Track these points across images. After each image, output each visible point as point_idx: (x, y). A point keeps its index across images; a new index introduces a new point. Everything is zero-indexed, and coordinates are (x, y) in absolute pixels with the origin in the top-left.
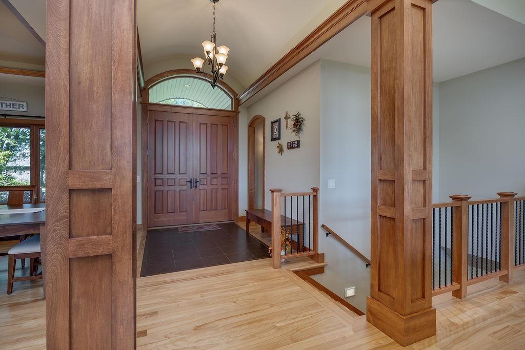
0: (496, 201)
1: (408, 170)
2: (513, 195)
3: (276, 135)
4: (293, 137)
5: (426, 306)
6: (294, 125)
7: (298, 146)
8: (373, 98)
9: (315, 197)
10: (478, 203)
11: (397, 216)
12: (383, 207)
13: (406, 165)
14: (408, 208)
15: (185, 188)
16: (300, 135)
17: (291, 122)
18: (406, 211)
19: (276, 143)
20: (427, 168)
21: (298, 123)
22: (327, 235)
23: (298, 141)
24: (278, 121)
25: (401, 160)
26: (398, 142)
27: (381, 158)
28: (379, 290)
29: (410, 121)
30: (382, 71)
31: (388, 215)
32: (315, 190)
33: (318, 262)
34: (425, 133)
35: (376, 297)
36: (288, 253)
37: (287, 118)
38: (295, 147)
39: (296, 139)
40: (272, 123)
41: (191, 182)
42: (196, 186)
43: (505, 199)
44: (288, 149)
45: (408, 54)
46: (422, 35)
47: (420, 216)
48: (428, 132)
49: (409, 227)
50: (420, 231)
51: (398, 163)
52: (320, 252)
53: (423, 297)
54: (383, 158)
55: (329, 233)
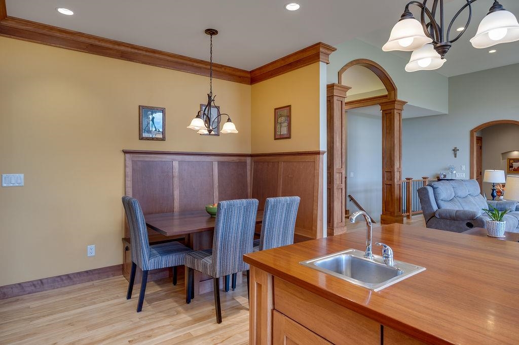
1: (395, 168)
11: (392, 184)
12: (386, 181)
13: (395, 166)
18: (395, 182)
20: (401, 167)
26: (393, 158)
28: (386, 211)
30: (386, 133)
31: (389, 183)
34: (400, 156)
35: (384, 213)
43: (425, 180)
46: (399, 122)
50: (399, 189)
51: (393, 165)
54: (387, 164)
55: (351, 199)
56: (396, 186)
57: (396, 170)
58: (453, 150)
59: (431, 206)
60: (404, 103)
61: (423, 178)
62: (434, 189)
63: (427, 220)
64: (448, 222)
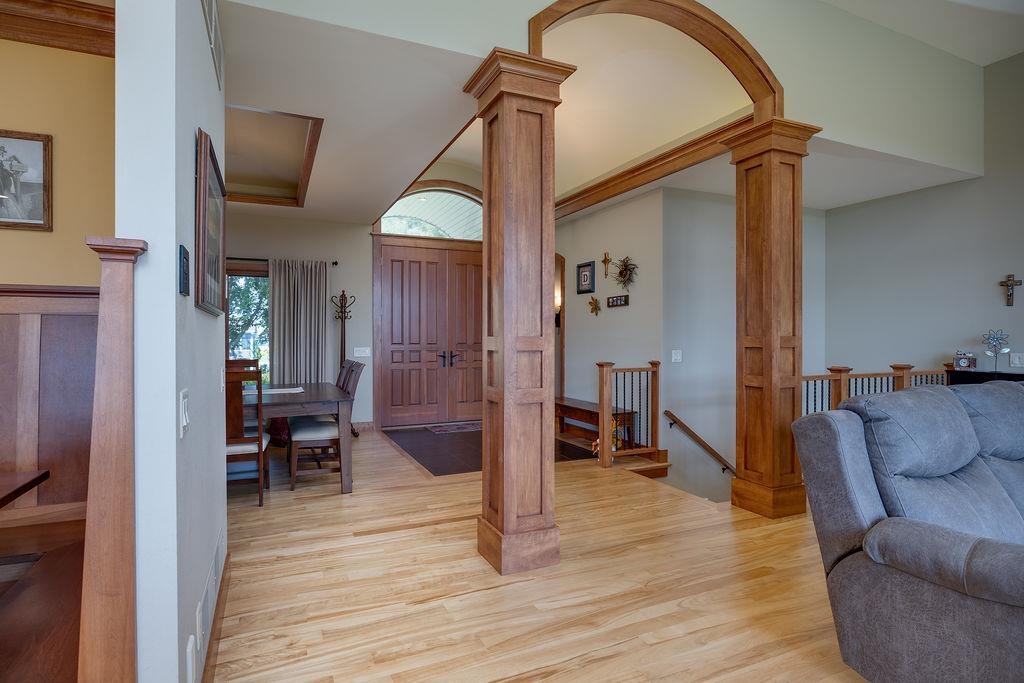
0: (887, 375)
1: (775, 337)
2: (909, 367)
3: (585, 285)
4: (618, 290)
5: (796, 481)
6: (621, 273)
7: (626, 303)
8: (739, 257)
9: (655, 374)
10: (863, 377)
11: (765, 385)
12: (749, 376)
13: (774, 331)
14: (776, 376)
15: (435, 365)
16: (630, 287)
17: (614, 270)
18: (774, 378)
19: (588, 297)
20: (797, 333)
21: (626, 272)
22: (671, 424)
23: (627, 297)
24: (591, 265)
25: (769, 327)
26: (766, 307)
27: (746, 323)
28: (746, 468)
29: (778, 285)
30: (748, 229)
31: (755, 384)
32: (655, 364)
33: (658, 462)
34: (794, 299)
35: (742, 476)
36: (620, 449)
37: (606, 261)
38: (621, 305)
39: (624, 293)
40: (579, 267)
41: (444, 357)
42: (451, 364)
43: (900, 373)
44: (609, 306)
45: (776, 215)
46: (791, 193)
47: (788, 384)
48: (797, 297)
49: (778, 396)
50: (790, 400)
51: (766, 329)
52: (661, 447)
53: (793, 471)
54: (750, 323)
55: (675, 421)
56: (777, 393)
57: (777, 344)
58: (1002, 284)
59: (845, 500)
60: (808, 131)
61: (894, 367)
62: (868, 421)
63: (832, 558)
64: (928, 593)
